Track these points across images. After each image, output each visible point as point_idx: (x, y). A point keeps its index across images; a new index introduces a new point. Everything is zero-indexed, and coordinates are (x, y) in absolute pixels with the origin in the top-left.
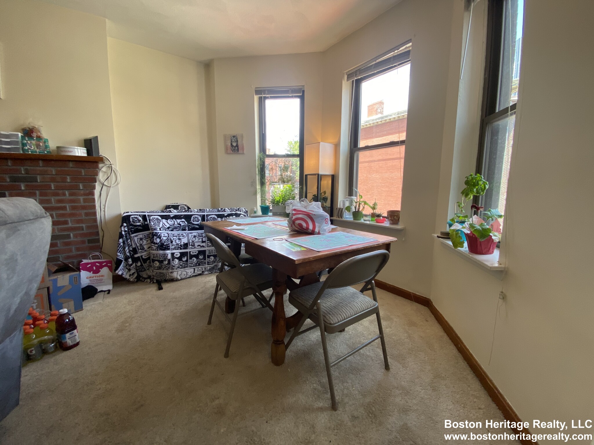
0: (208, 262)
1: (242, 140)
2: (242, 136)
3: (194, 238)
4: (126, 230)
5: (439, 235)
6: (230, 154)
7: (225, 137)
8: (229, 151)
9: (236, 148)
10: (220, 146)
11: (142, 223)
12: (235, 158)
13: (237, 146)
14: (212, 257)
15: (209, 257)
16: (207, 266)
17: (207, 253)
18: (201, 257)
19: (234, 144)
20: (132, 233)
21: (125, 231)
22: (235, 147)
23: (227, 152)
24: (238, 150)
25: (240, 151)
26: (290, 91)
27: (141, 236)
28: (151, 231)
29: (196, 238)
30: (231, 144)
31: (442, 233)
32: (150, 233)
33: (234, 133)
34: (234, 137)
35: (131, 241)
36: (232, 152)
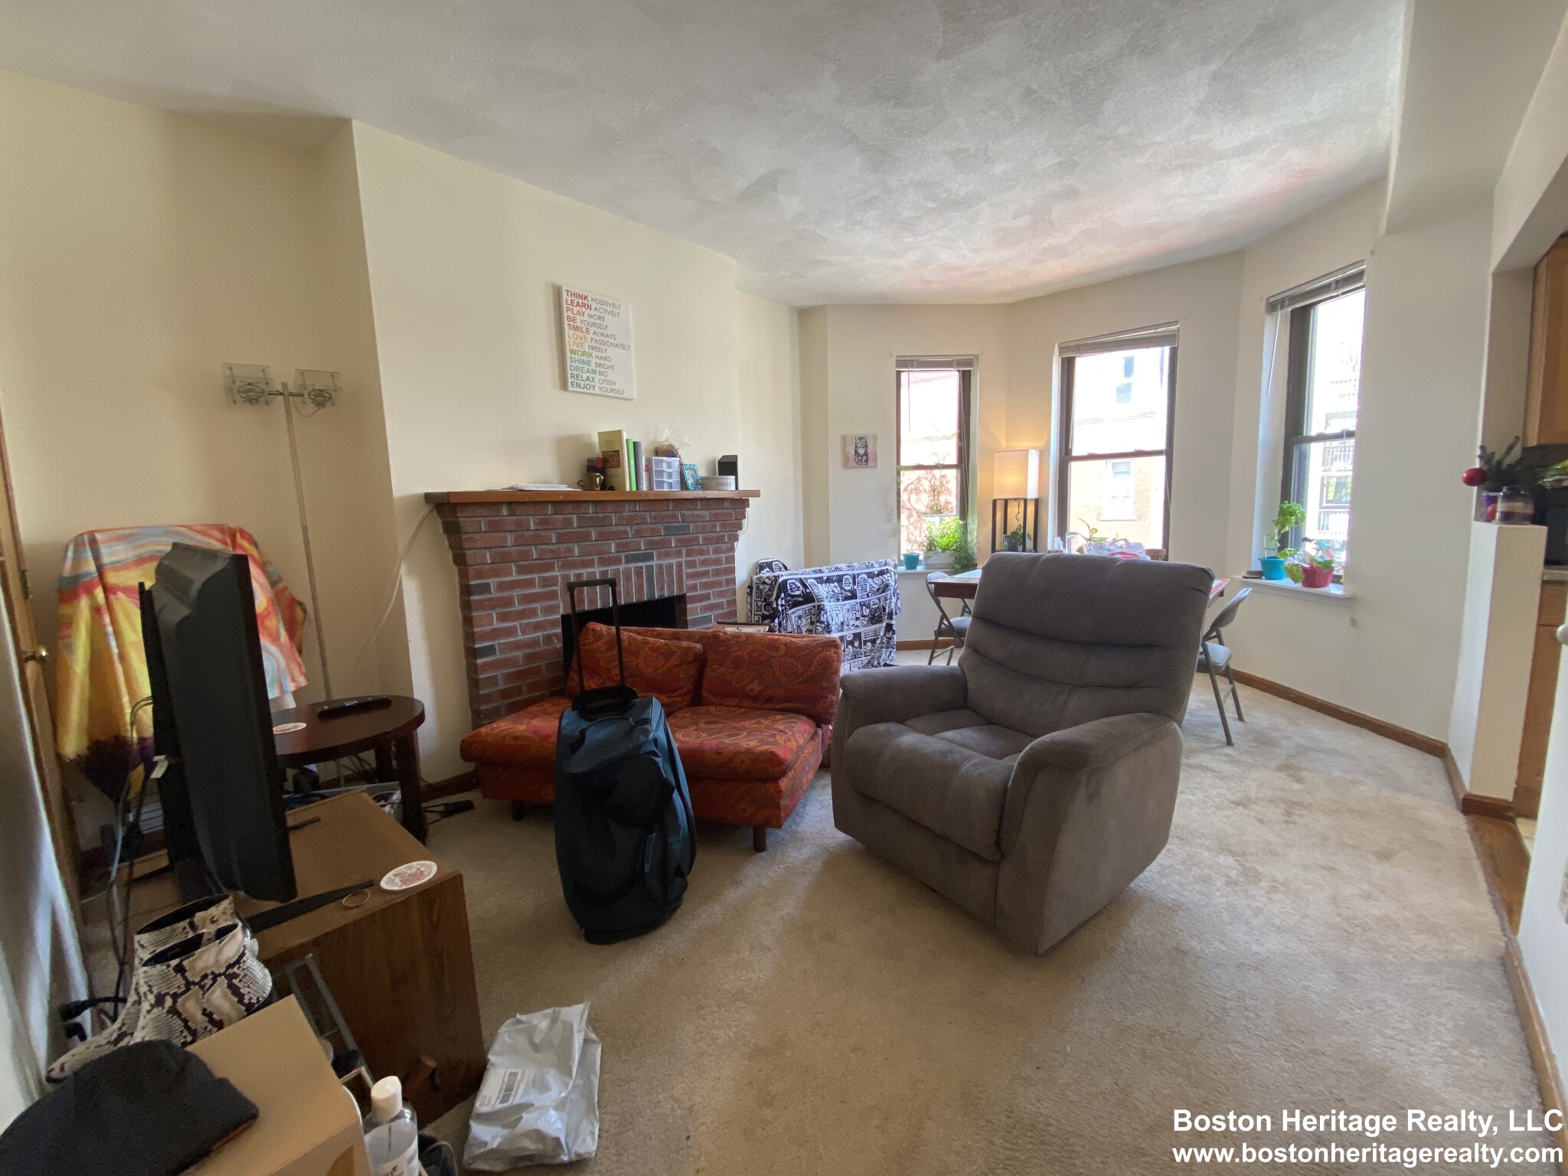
0: (865, 652)
1: (875, 445)
2: (875, 438)
3: (799, 621)
4: (784, 603)
5: (1245, 575)
6: (853, 467)
7: (844, 439)
8: (852, 462)
9: (864, 458)
10: (835, 455)
11: (803, 592)
12: (862, 474)
13: (866, 454)
14: (869, 644)
15: (865, 642)
16: (863, 658)
17: (863, 636)
18: (856, 644)
19: (861, 451)
20: (790, 609)
21: (782, 606)
22: (862, 456)
23: (846, 464)
24: (867, 461)
25: (870, 463)
26: (955, 363)
27: (800, 613)
28: (816, 604)
29: (803, 619)
30: (856, 452)
31: (1249, 573)
32: (814, 606)
33: (861, 432)
34: (861, 439)
35: (786, 622)
36: (856, 465)
